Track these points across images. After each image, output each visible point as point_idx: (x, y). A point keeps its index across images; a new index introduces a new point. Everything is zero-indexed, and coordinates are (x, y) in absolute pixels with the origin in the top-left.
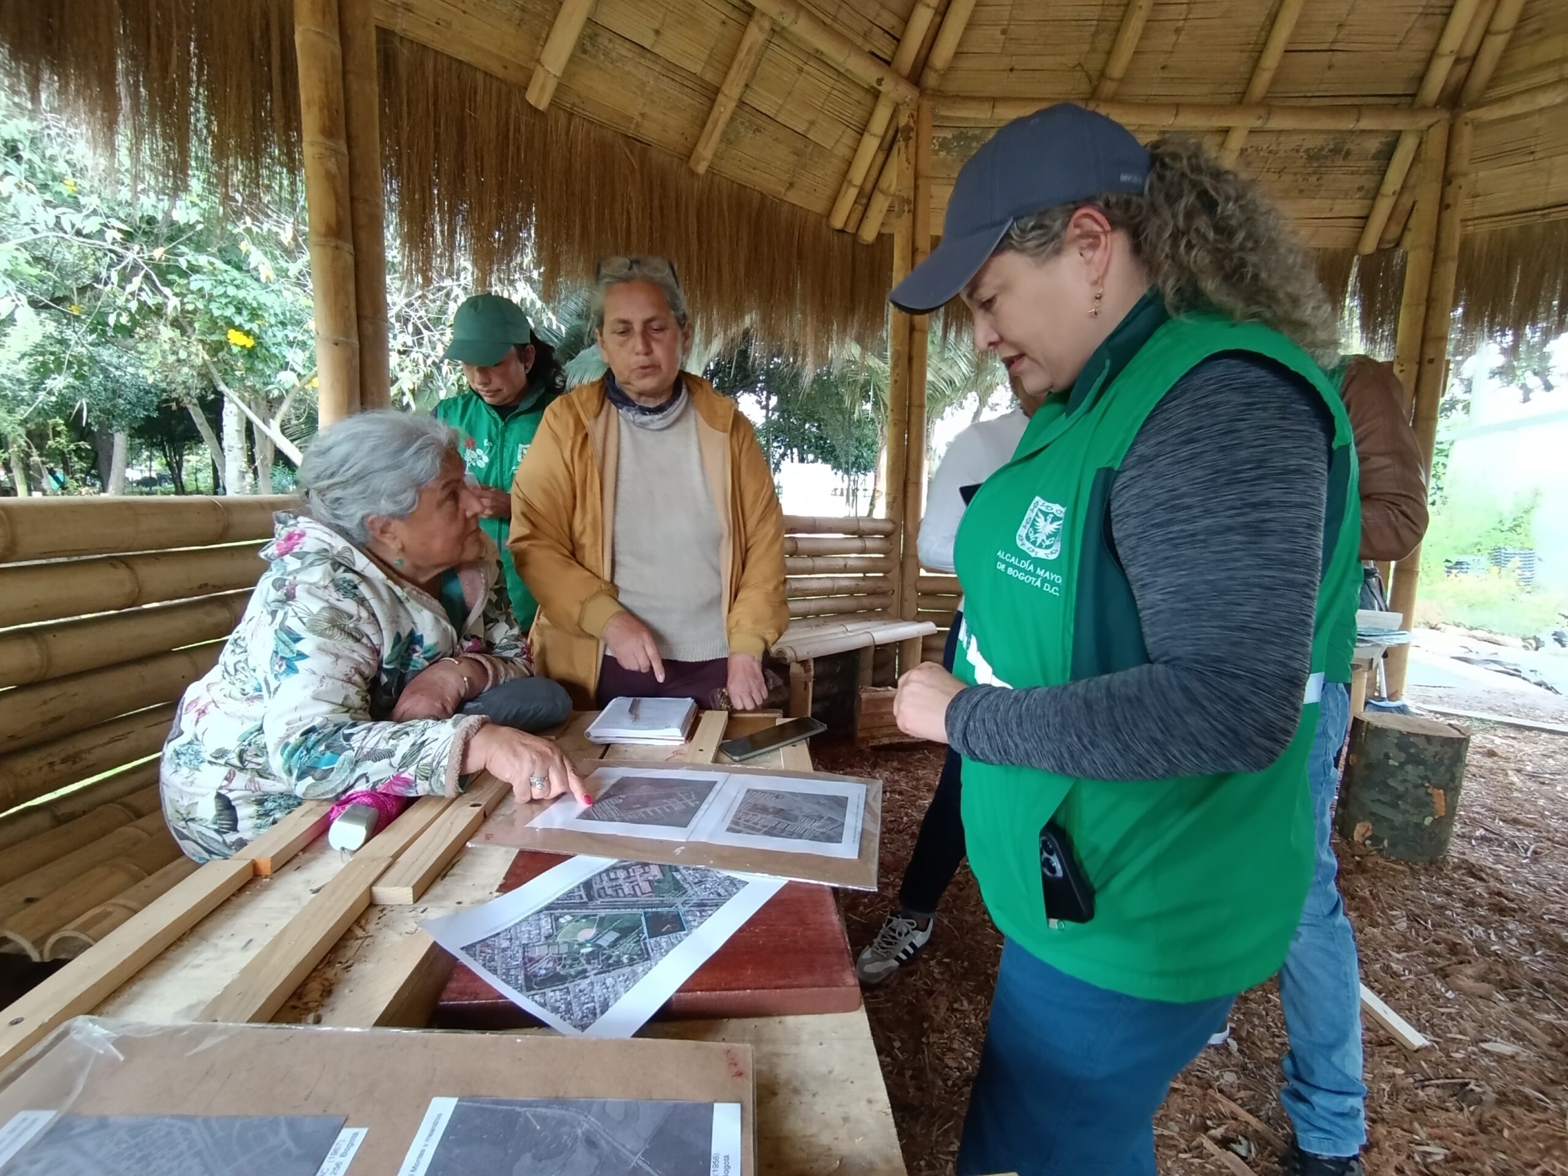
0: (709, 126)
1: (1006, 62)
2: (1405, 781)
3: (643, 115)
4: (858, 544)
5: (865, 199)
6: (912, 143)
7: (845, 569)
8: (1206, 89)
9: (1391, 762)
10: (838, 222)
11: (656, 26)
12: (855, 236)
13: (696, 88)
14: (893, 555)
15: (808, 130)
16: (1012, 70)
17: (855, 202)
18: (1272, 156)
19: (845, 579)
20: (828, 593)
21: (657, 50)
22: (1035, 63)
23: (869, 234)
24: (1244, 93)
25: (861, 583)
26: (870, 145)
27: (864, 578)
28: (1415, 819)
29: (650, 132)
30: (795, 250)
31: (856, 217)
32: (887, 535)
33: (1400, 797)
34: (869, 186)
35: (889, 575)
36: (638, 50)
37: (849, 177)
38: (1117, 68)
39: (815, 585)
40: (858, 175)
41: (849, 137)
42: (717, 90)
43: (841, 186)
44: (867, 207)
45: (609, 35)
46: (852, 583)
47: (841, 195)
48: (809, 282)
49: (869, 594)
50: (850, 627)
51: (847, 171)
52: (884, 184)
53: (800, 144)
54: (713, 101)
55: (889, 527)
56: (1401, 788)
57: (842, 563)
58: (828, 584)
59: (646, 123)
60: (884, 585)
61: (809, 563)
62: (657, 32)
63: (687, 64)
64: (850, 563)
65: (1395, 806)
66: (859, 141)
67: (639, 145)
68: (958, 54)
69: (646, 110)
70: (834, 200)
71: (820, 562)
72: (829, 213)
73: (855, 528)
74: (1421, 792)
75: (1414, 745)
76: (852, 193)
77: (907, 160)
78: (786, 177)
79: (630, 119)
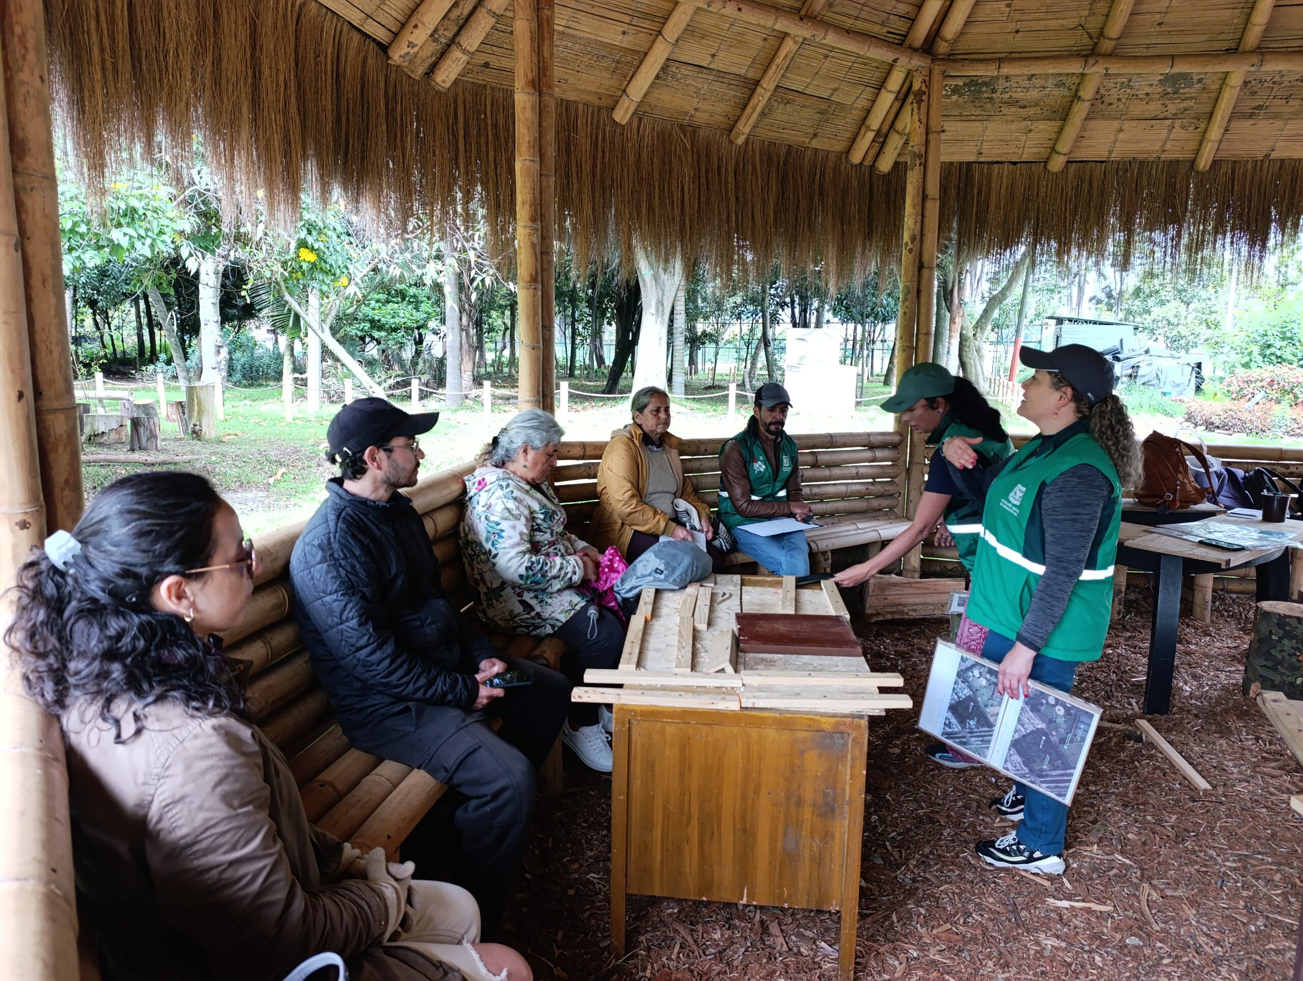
0: (749, 110)
1: (1012, 26)
2: (1282, 651)
3: (696, 109)
4: (869, 454)
5: (882, 138)
6: (924, 105)
7: (857, 476)
8: (1203, 38)
9: (1274, 637)
10: (856, 157)
11: (713, 51)
12: (873, 167)
13: (741, 84)
14: (900, 463)
15: (832, 95)
16: (1017, 32)
17: (873, 141)
18: (1276, 87)
19: (856, 485)
20: (843, 497)
21: (711, 66)
22: (1040, 25)
23: (885, 165)
24: (1241, 39)
25: (871, 487)
26: (886, 100)
27: (872, 484)
28: (1290, 679)
29: (701, 118)
30: (817, 187)
31: (872, 153)
32: (894, 446)
33: (1280, 663)
34: (886, 128)
35: (896, 480)
36: (698, 69)
37: (867, 123)
38: (1114, 30)
39: (831, 490)
40: (876, 121)
41: (868, 93)
42: (757, 83)
43: (860, 129)
44: (883, 144)
45: (677, 64)
46: (863, 488)
47: (859, 138)
48: (830, 214)
49: (877, 497)
50: (860, 525)
51: (866, 117)
52: (899, 126)
53: (824, 106)
54: (754, 91)
55: (897, 439)
56: (1280, 657)
57: (854, 471)
58: (843, 489)
59: (698, 114)
60: (890, 489)
61: (827, 472)
62: (713, 56)
63: (734, 70)
64: (862, 470)
65: (1276, 670)
66: (878, 94)
67: (691, 130)
68: (967, 23)
69: (700, 105)
70: (853, 140)
71: (836, 471)
72: (848, 151)
73: (867, 442)
74: (1294, 659)
75: (1289, 624)
76: (870, 135)
77: (919, 120)
78: (811, 131)
79: (686, 113)
